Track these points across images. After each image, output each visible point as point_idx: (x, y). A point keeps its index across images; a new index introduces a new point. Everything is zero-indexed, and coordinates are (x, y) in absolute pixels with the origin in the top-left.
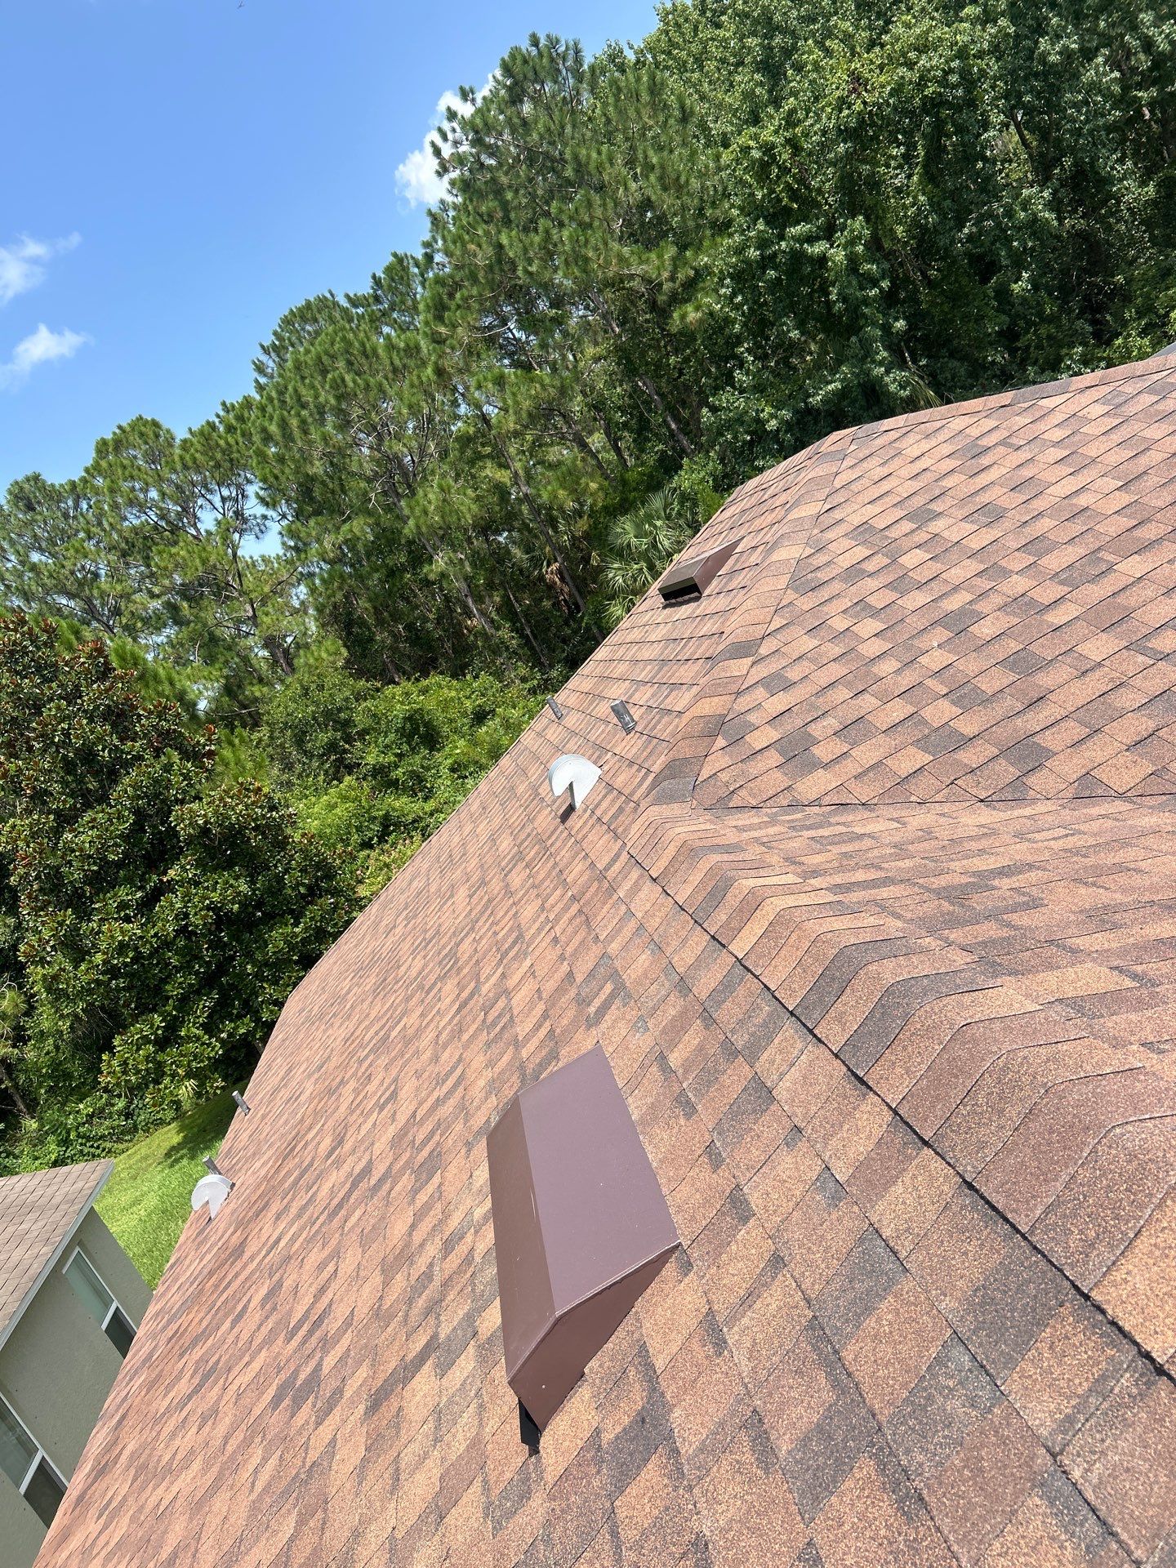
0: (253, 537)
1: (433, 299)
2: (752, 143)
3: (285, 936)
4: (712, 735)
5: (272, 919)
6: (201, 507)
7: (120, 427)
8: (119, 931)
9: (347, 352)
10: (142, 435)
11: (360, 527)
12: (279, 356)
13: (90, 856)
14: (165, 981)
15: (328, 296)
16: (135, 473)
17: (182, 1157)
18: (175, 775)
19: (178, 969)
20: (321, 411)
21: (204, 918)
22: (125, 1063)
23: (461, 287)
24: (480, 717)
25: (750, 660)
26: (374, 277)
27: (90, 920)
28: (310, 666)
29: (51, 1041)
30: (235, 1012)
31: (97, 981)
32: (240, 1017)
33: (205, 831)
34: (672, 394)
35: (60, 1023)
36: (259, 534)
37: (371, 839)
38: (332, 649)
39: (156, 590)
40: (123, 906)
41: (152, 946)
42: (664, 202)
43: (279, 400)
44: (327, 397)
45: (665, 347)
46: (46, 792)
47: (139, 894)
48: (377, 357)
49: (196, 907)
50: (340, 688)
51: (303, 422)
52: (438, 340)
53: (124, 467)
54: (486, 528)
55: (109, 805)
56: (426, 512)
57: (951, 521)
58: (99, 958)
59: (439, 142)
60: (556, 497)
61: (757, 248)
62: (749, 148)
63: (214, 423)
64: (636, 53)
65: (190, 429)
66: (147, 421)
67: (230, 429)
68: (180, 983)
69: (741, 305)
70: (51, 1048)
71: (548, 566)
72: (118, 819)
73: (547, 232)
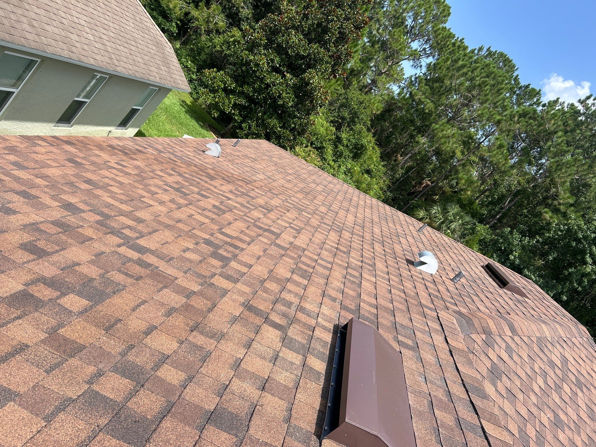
0: (412, 64)
1: (527, 111)
3: (275, 125)
4: (485, 332)
5: (280, 118)
6: (419, 41)
8: (263, 62)
9: (498, 83)
10: (444, 10)
11: (430, 106)
12: (487, 55)
13: (288, 43)
14: (248, 84)
15: (516, 68)
16: (429, 12)
17: (185, 108)
18: (325, 66)
19: (253, 88)
20: (472, 79)
21: (275, 93)
22: (215, 78)
23: (535, 121)
24: (368, 172)
25: (511, 335)
26: (529, 85)
27: (264, 49)
28: (370, 101)
29: (211, 44)
30: (242, 113)
31: (243, 59)
32: (241, 115)
33: (308, 84)
34: (512, 214)
35: (218, 46)
36: (414, 66)
37: (314, 144)
38: (379, 107)
39: (380, 31)
40: (272, 61)
41: (260, 76)
42: (591, 193)
43: (472, 62)
44: (478, 81)
45: (530, 207)
46: (307, 19)
47: (278, 65)
48: (498, 96)
49: (279, 88)
50: (365, 116)
51: (466, 74)
52: (512, 117)
53: (430, 7)
54: (438, 153)
55: (309, 44)
56: (442, 131)
57: (583, 398)
58: (252, 58)
60: (461, 179)
61: (583, 236)
63: (455, 37)
65: (450, 29)
66: (449, 10)
67: (454, 44)
68: (249, 90)
69: (557, 234)
70: (208, 45)
71: (428, 180)
72: (304, 49)
73: (568, 151)
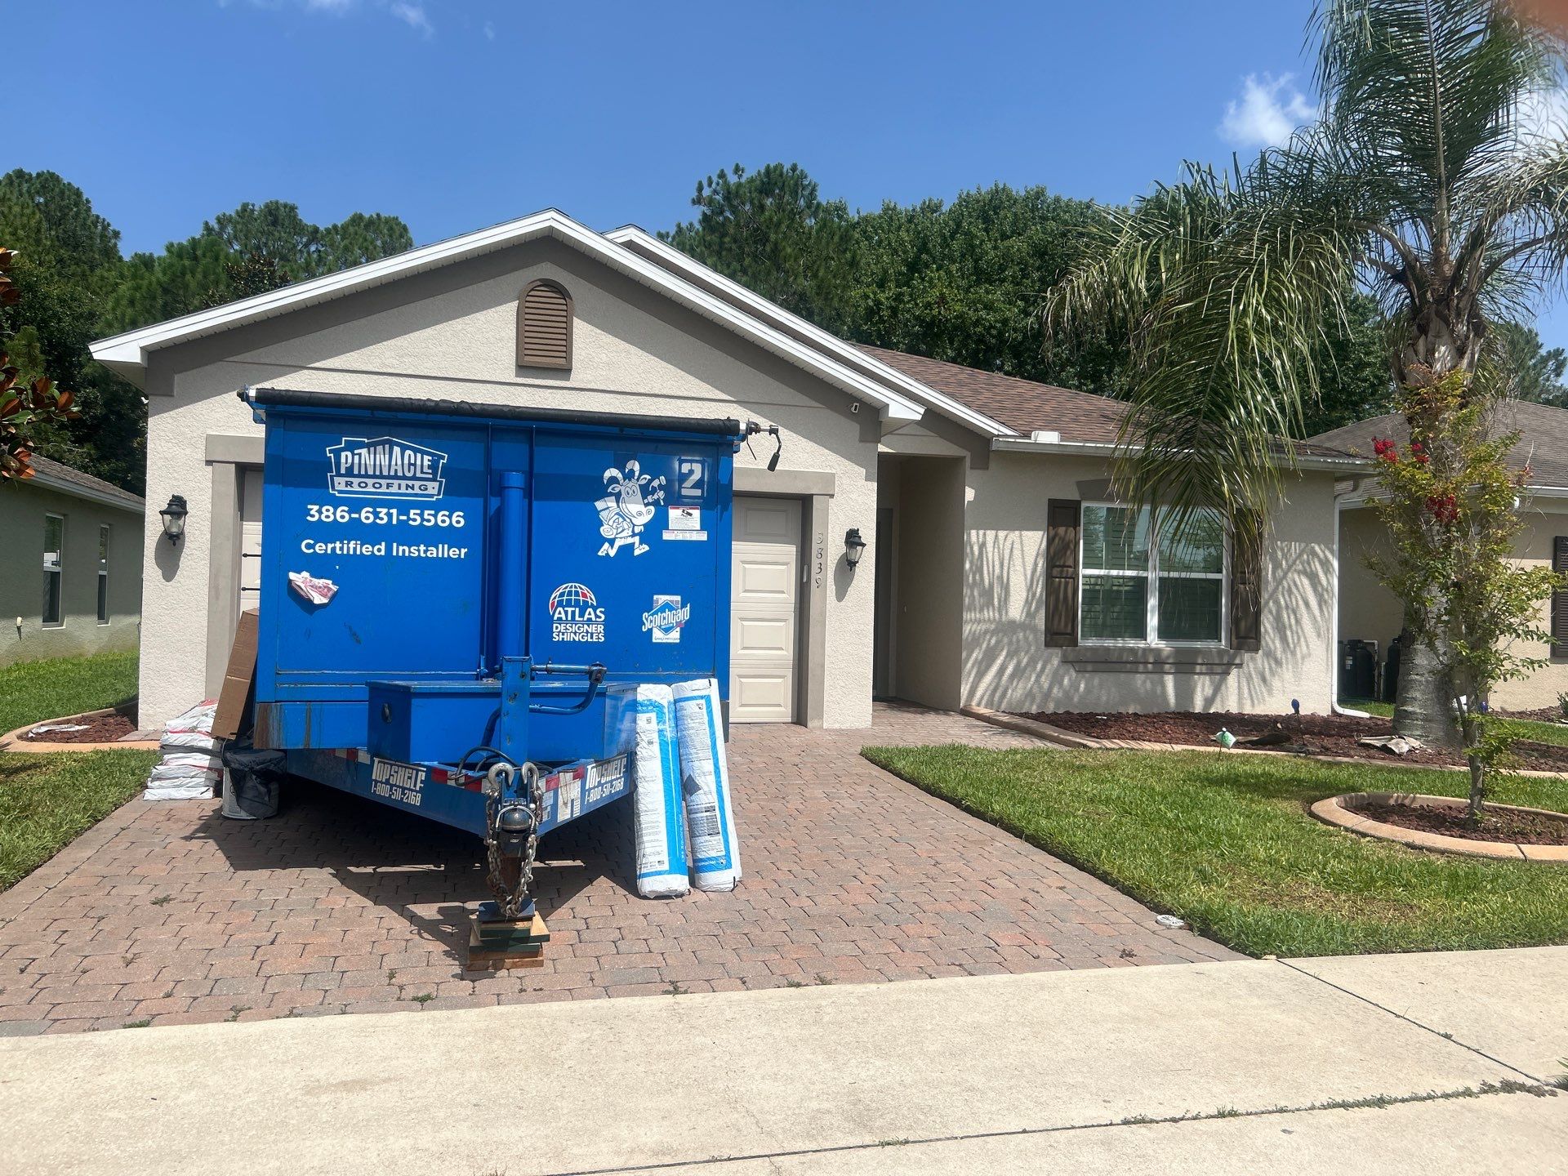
2: (872, 296)
7: (378, 215)
59: (705, 184)
62: (869, 296)
64: (859, 218)
